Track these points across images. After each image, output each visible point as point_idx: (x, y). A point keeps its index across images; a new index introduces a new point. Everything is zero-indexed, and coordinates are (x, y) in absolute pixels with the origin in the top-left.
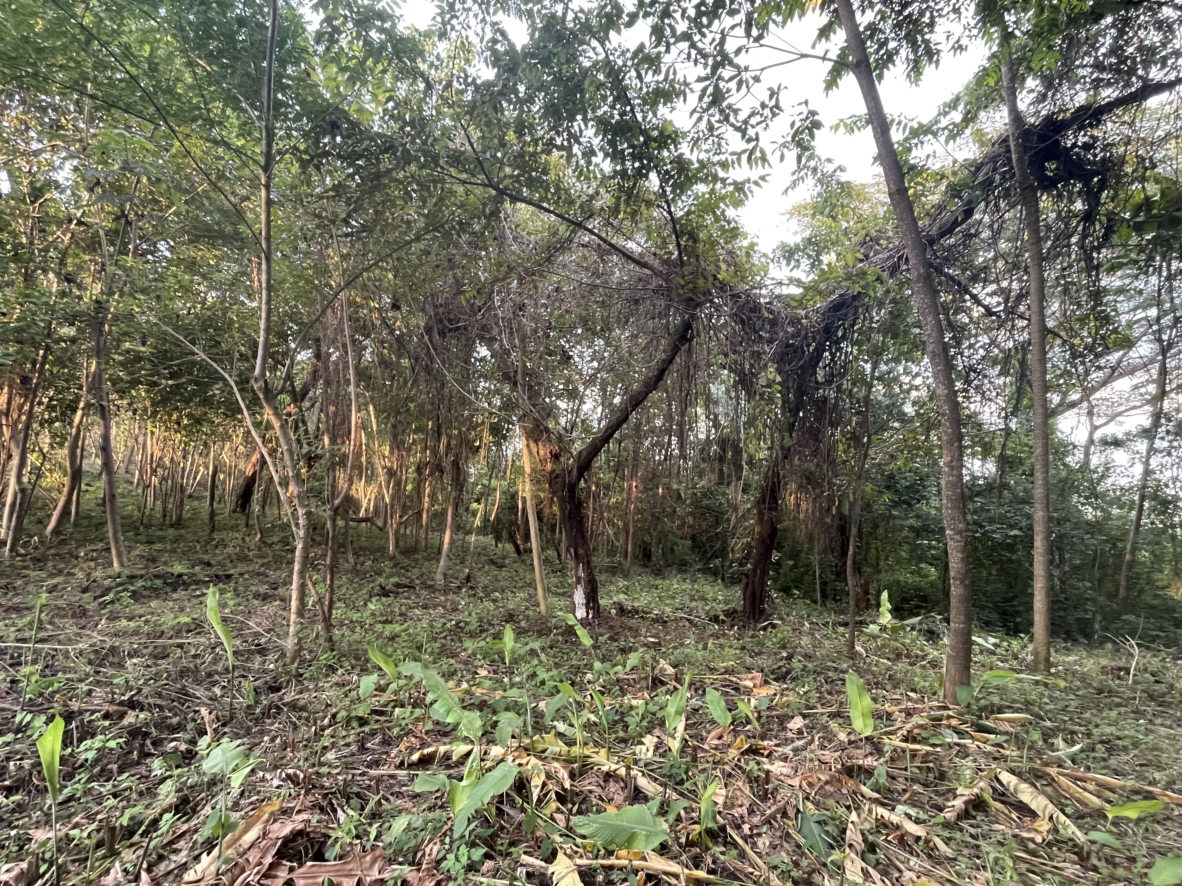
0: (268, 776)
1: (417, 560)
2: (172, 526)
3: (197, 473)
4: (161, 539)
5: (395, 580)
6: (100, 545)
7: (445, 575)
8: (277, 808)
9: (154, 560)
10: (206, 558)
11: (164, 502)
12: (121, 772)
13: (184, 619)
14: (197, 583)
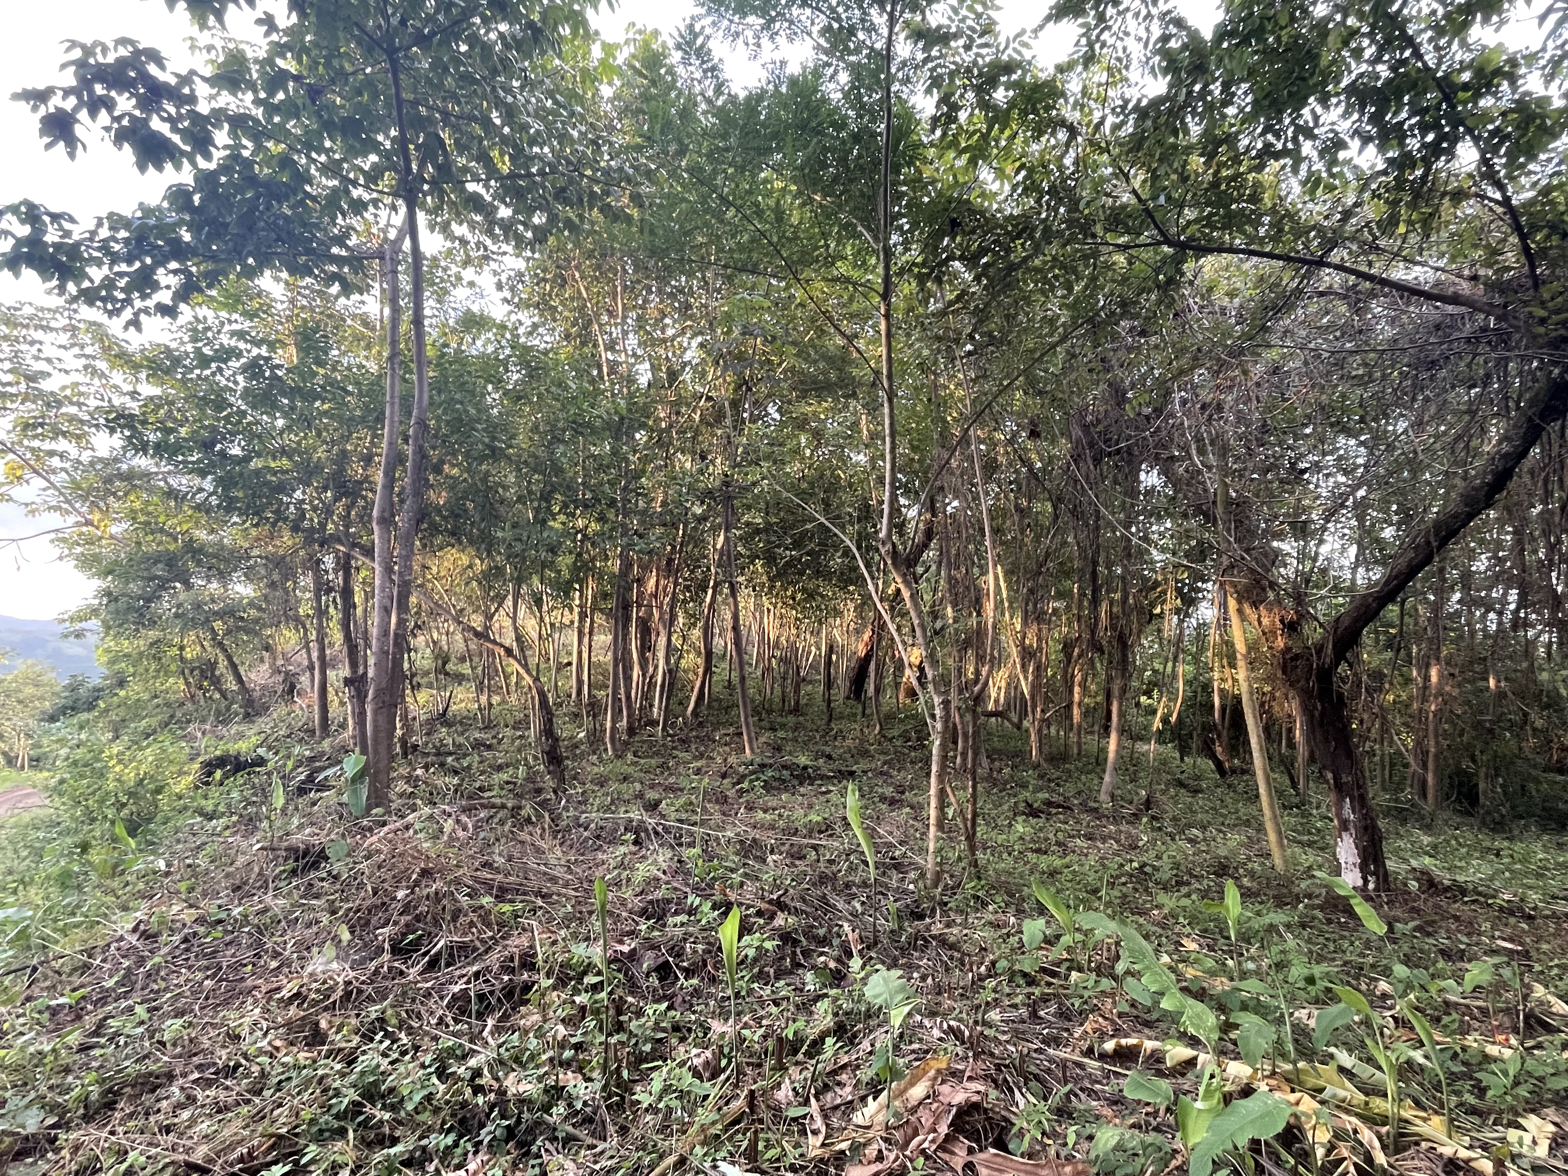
0: (926, 1022)
1: (1069, 771)
2: (790, 712)
3: (809, 653)
4: (783, 726)
5: (1043, 795)
6: (731, 730)
7: (1113, 797)
8: (944, 1065)
9: (779, 749)
10: (828, 749)
11: (783, 686)
12: (777, 978)
13: (816, 818)
14: (822, 777)
